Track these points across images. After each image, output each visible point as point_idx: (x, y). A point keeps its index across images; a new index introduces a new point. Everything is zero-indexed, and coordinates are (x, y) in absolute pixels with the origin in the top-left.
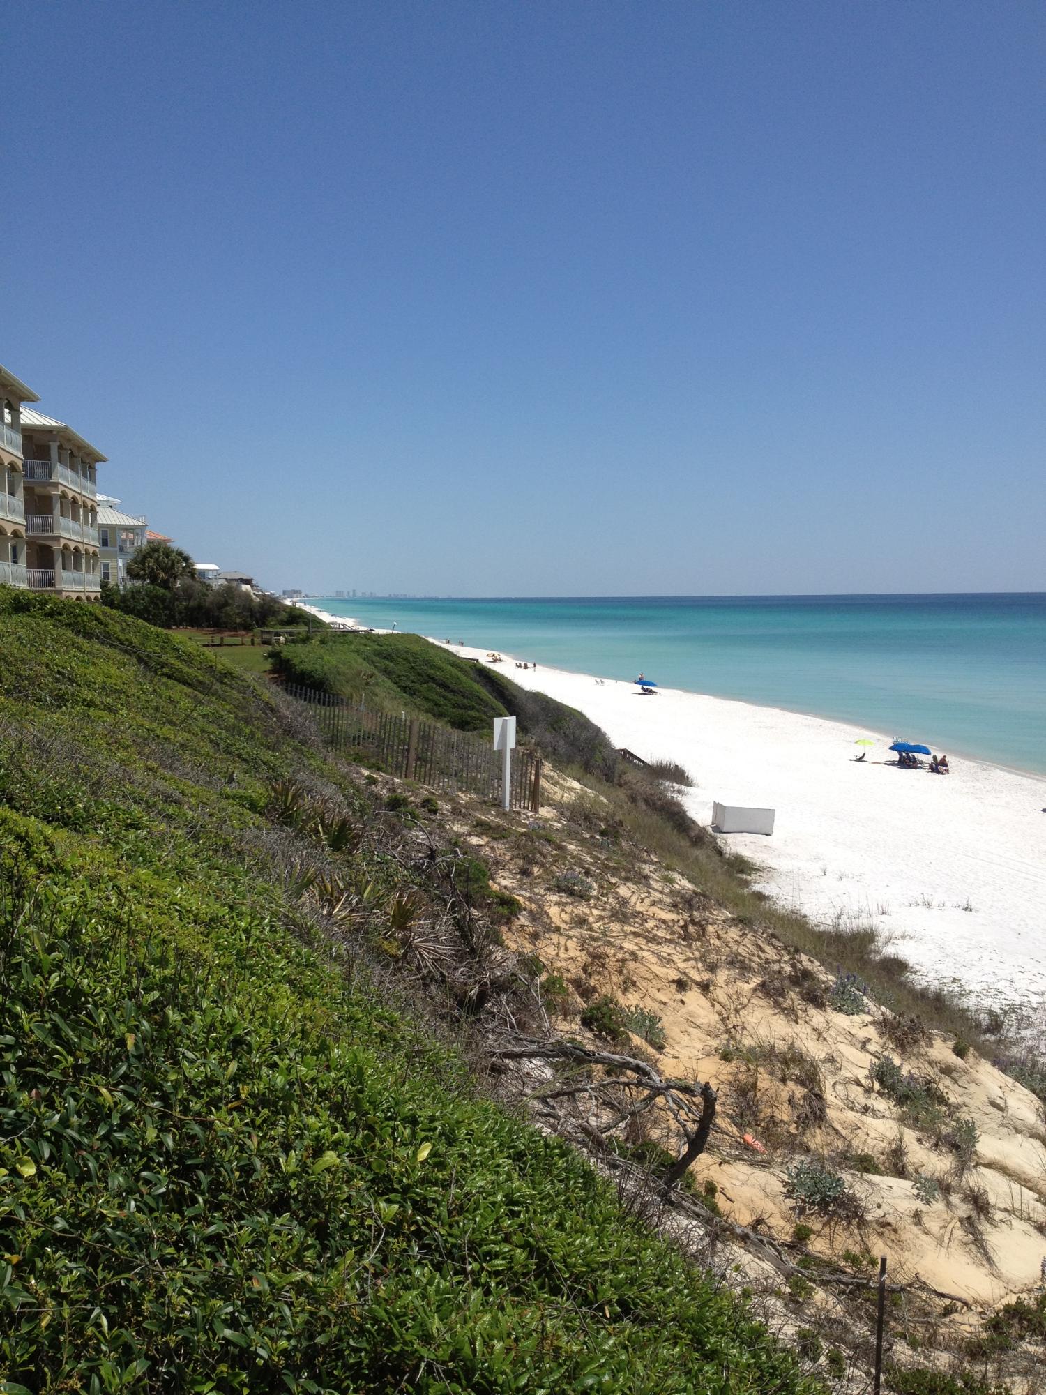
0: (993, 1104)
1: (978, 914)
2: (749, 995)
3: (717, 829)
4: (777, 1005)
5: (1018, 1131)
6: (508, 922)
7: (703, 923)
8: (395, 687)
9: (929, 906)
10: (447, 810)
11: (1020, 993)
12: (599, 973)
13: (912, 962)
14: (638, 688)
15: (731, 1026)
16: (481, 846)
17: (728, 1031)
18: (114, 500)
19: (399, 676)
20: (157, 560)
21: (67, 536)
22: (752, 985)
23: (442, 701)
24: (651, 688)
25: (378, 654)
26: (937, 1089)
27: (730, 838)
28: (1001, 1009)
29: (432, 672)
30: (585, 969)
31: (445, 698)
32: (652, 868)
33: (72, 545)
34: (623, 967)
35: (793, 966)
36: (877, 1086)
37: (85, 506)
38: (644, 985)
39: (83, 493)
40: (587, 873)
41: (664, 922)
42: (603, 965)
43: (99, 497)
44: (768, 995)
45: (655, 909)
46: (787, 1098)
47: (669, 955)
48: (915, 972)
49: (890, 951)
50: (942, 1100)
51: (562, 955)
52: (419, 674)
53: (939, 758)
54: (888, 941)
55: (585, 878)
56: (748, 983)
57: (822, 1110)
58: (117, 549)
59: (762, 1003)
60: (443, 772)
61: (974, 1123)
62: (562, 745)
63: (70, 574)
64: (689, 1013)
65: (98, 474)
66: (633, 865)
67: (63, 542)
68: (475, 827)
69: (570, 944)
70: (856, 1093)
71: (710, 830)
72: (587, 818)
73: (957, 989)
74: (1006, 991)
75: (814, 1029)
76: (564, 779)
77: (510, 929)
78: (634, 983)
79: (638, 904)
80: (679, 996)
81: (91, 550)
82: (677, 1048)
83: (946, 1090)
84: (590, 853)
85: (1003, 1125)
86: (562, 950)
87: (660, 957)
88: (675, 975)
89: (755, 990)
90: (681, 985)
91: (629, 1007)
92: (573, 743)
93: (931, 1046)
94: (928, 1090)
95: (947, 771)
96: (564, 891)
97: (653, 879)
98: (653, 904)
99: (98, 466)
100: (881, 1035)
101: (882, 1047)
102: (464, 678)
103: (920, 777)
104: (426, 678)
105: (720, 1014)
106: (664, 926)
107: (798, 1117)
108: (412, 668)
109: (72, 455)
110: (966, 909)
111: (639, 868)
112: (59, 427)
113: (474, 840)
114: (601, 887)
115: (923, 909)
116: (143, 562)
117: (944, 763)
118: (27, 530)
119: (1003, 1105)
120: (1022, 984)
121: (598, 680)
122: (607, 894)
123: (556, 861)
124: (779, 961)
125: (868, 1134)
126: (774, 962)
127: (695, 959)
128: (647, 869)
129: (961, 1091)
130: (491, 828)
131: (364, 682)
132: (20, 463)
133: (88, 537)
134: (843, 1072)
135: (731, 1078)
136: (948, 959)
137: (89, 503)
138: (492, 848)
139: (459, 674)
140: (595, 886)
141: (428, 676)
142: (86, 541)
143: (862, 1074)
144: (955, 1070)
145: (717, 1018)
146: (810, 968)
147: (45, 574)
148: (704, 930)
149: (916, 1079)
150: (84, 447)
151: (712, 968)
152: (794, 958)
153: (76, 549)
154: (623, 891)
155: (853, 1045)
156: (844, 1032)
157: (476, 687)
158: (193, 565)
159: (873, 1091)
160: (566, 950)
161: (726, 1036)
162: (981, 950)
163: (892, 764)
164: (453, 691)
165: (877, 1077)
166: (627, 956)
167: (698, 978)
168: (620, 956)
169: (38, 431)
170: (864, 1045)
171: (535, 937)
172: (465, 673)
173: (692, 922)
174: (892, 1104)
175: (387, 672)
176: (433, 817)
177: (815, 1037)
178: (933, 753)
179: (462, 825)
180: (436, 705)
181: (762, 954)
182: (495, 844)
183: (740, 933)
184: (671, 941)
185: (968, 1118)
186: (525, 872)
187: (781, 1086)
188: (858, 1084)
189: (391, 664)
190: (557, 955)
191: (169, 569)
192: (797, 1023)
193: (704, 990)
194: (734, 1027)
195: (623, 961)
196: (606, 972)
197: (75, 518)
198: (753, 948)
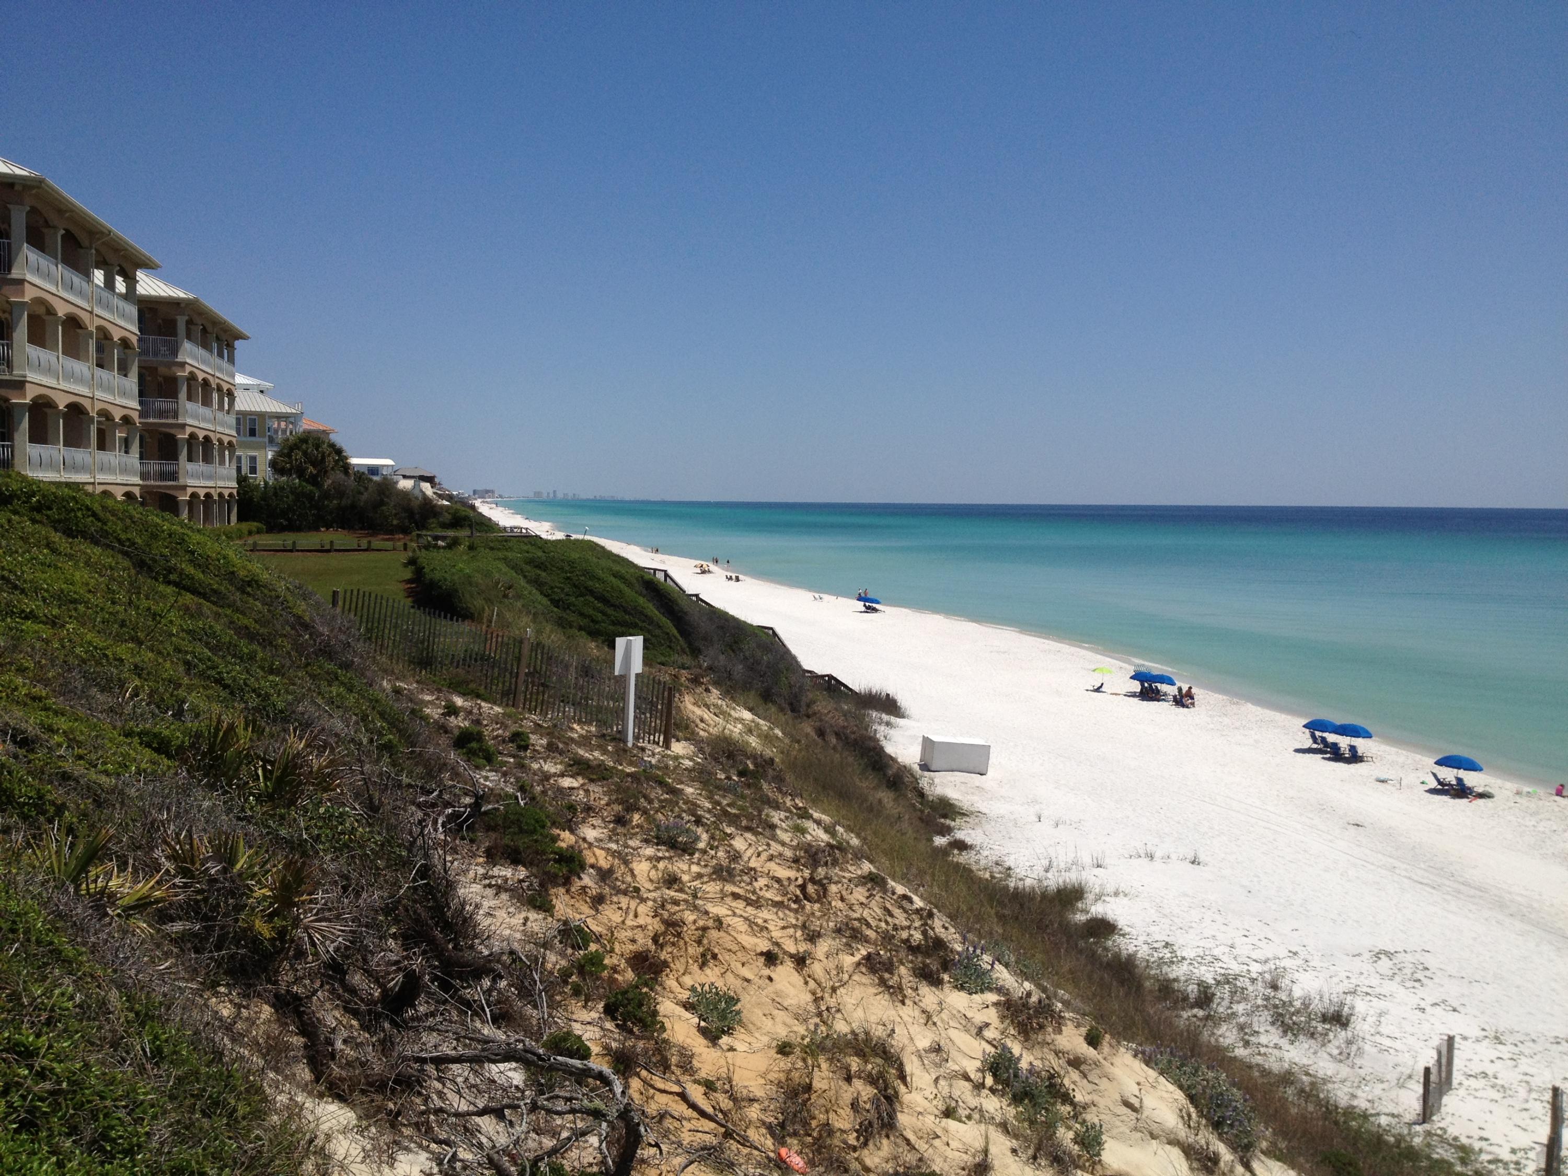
0: (1127, 1104)
1: (1206, 868)
2: (851, 969)
3: (925, 767)
4: (883, 982)
5: (1153, 1136)
6: (567, 883)
7: (825, 881)
8: (545, 601)
9: (1151, 857)
10: (542, 746)
11: (1240, 960)
12: (673, 944)
13: (1121, 923)
14: (860, 605)
15: (823, 1008)
16: (573, 788)
17: (820, 1015)
18: (266, 385)
19: (552, 588)
20: (305, 453)
21: (196, 423)
22: (858, 957)
23: (599, 617)
24: (874, 605)
25: (530, 562)
26: (1062, 1085)
27: (939, 778)
28: (1215, 979)
29: (590, 583)
30: (655, 939)
31: (604, 613)
32: (783, 815)
33: (201, 435)
34: (703, 936)
35: (924, 933)
36: (989, 1081)
37: (219, 389)
38: (727, 958)
39: (218, 374)
40: (698, 822)
41: (778, 880)
42: (679, 935)
43: (240, 379)
44: (873, 970)
45: (772, 866)
46: (849, 1101)
47: (765, 921)
48: (1124, 935)
49: (1098, 910)
50: (1066, 1098)
51: (629, 923)
52: (575, 586)
53: (1185, 689)
54: (1099, 898)
55: (694, 828)
56: (852, 955)
57: (892, 1116)
58: (267, 440)
59: (865, 980)
60: (564, 700)
61: (1101, 1126)
62: (739, 669)
63: (199, 467)
64: (776, 993)
65: (237, 354)
66: (760, 812)
67: (189, 430)
68: (571, 766)
69: (642, 909)
70: (963, 1089)
71: (916, 768)
72: (730, 756)
73: (1169, 955)
74: (1224, 958)
75: (923, 1012)
76: (734, 709)
77: (568, 891)
78: (715, 956)
79: (754, 858)
80: (766, 972)
81: (226, 440)
82: (757, 1035)
83: (1072, 1086)
84: (710, 798)
85: (1136, 1129)
86: (631, 916)
87: (751, 923)
88: (764, 946)
89: (858, 964)
90: (770, 958)
91: (703, 985)
92: (752, 667)
93: (1060, 1032)
94: (1052, 1086)
95: (1193, 704)
96: (664, 844)
97: (782, 829)
98: (771, 858)
99: (238, 344)
100: (1003, 1018)
101: (1002, 1033)
102: (627, 590)
103: (1162, 710)
104: (583, 590)
105: (814, 993)
106: (776, 886)
107: (861, 1124)
108: (568, 578)
109: (204, 330)
110: (1193, 863)
111: (767, 815)
112: (189, 300)
113: (567, 782)
114: (712, 837)
115: (1145, 861)
116: (289, 455)
117: (1189, 695)
118: (140, 417)
119: (1137, 1105)
120: (1243, 949)
121: (817, 595)
122: (717, 847)
123: (664, 807)
124: (909, 928)
125: (948, 1144)
126: (903, 928)
127: (795, 926)
128: (776, 817)
129: (1090, 1087)
130: (589, 767)
131: (501, 595)
132: (134, 340)
133: (222, 424)
134: (950, 1064)
135: (782, 1076)
136: (1163, 920)
137: (225, 387)
138: (587, 791)
139: (622, 586)
140: (705, 836)
141: (586, 588)
142: (219, 429)
143: (972, 1067)
144: (1085, 1062)
145: (809, 998)
146: (943, 936)
147: (168, 467)
148: (825, 890)
149: (1039, 1073)
150: (220, 323)
151: (813, 937)
152: (926, 924)
153: (207, 438)
154: (739, 843)
155: (967, 1031)
156: (958, 1015)
157: (641, 600)
158: (347, 459)
159: (984, 1087)
160: (636, 916)
161: (817, 1020)
162: (1203, 910)
163: (1133, 695)
164: (613, 605)
165: (990, 1069)
166: (710, 923)
167: (793, 950)
168: (701, 923)
169: (161, 302)
170: (979, 1032)
171: (598, 901)
172: (629, 584)
173: (812, 880)
174: (1005, 1102)
175: (537, 583)
176: (522, 754)
177: (923, 1021)
178: (1178, 684)
179: (556, 764)
180: (593, 621)
181: (889, 919)
182: (591, 787)
183: (867, 894)
184: (778, 905)
185: (1096, 1121)
186: (620, 821)
187: (845, 1086)
188: (967, 1078)
189: (544, 574)
190: (623, 922)
191: (320, 463)
192: (903, 1003)
193: (798, 964)
194: (828, 1009)
195: (705, 929)
196: (682, 943)
197: (207, 402)
198: (878, 911)
